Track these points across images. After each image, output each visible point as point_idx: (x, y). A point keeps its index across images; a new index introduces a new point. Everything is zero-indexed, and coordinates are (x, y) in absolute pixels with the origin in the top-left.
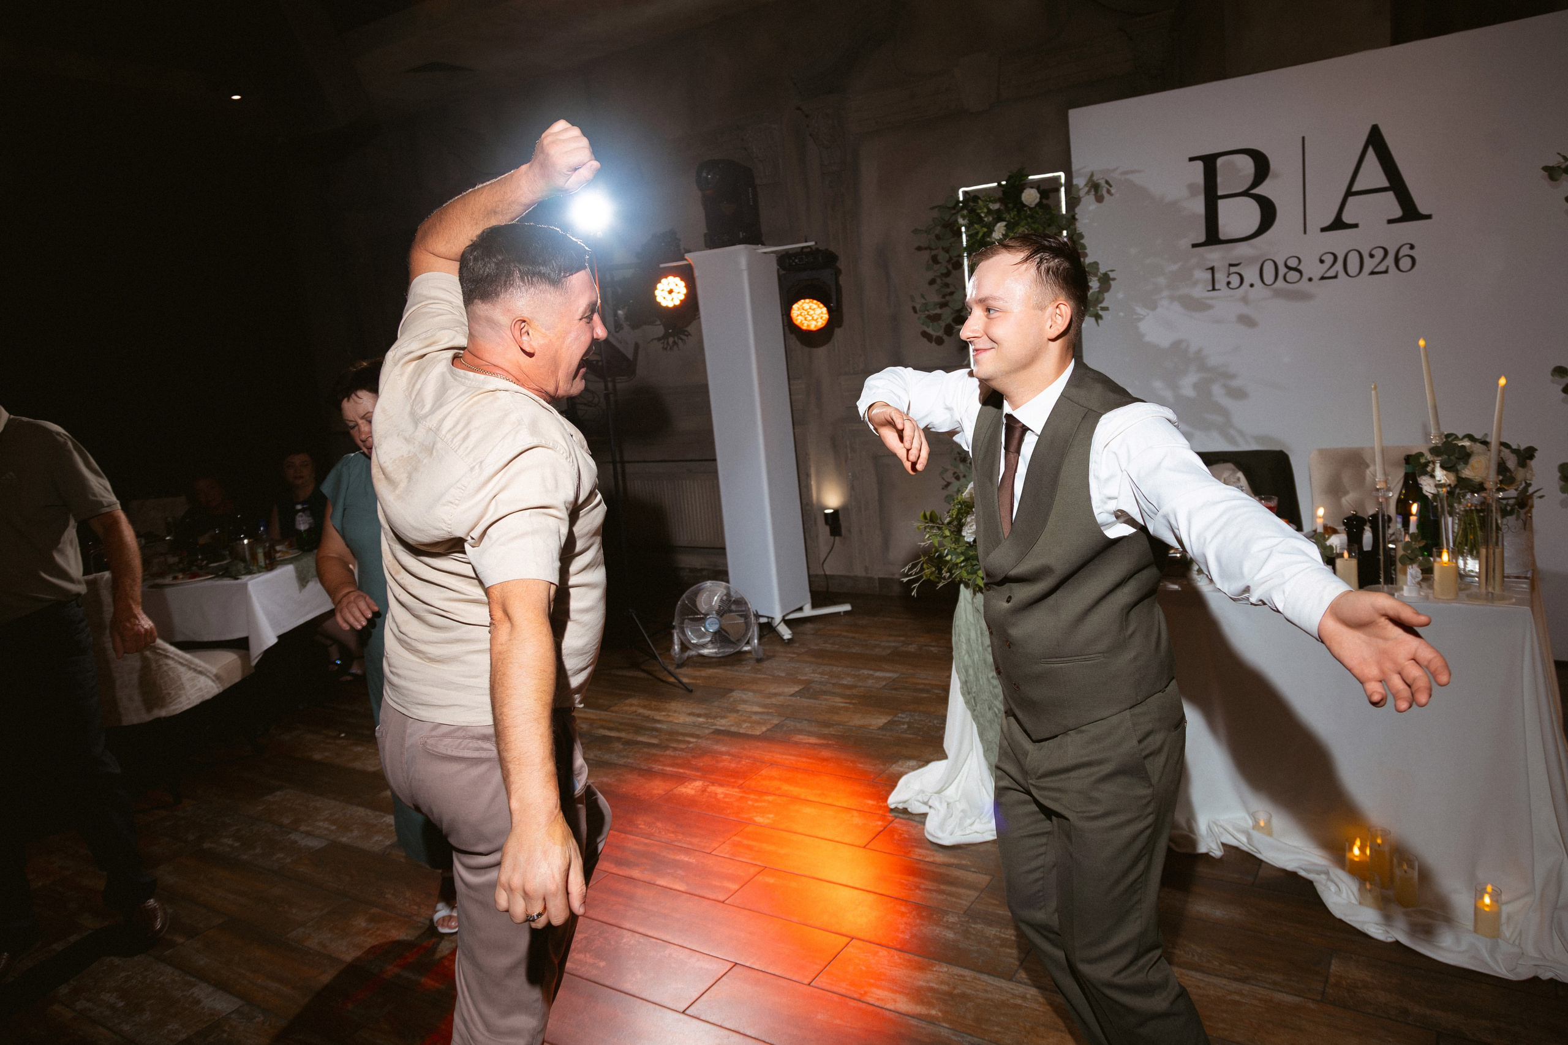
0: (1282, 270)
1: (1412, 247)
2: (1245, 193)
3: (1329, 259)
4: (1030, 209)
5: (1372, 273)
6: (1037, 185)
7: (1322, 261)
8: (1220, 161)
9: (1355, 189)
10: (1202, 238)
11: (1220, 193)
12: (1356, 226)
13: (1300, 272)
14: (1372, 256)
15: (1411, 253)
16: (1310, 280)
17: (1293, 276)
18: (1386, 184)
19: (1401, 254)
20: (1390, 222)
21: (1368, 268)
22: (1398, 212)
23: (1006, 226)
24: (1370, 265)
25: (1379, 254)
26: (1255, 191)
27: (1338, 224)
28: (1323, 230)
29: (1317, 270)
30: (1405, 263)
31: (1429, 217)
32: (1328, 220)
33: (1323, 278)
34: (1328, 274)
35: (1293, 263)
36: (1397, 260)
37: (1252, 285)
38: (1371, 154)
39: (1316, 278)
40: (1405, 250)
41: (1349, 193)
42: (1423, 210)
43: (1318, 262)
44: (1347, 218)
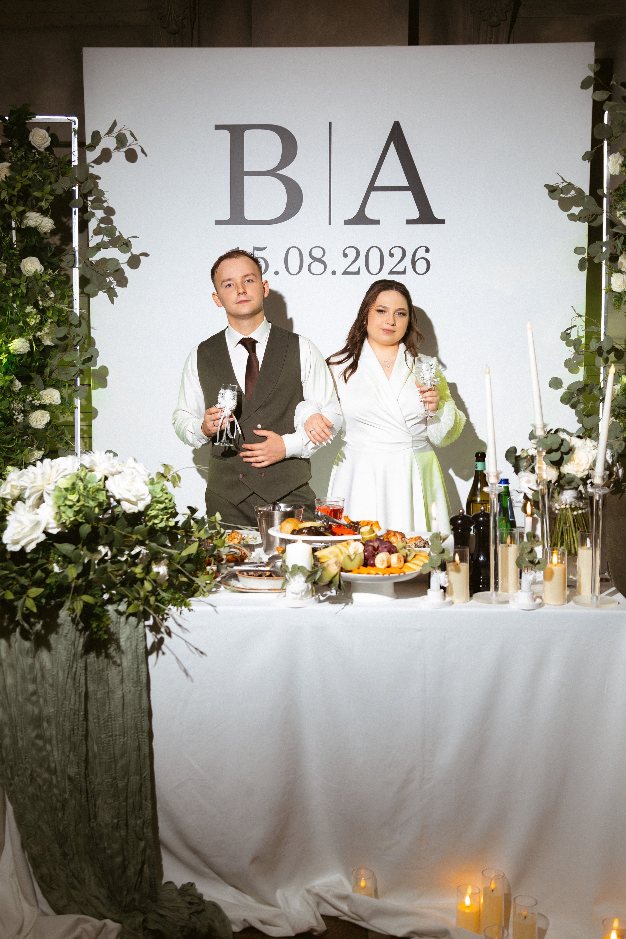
0: (307, 260)
1: (427, 250)
2: (272, 173)
3: (352, 253)
4: (40, 153)
5: (391, 272)
6: (48, 127)
7: (345, 255)
8: (248, 134)
9: (377, 184)
10: (227, 216)
11: (246, 169)
12: (377, 222)
13: (324, 263)
14: (391, 255)
15: (428, 256)
16: (334, 273)
17: (317, 267)
18: (406, 184)
19: (417, 256)
20: (409, 222)
21: (387, 266)
22: (415, 214)
23: (10, 167)
24: (389, 264)
25: (398, 253)
26: (280, 172)
27: (361, 218)
28: (347, 222)
29: (343, 264)
30: (421, 266)
31: (442, 222)
32: (352, 214)
33: (345, 273)
34: (351, 269)
35: (317, 253)
36: (413, 263)
37: (276, 273)
38: (392, 151)
39: (339, 272)
40: (421, 253)
41: (372, 188)
42: (437, 215)
43: (341, 256)
44: (369, 213)
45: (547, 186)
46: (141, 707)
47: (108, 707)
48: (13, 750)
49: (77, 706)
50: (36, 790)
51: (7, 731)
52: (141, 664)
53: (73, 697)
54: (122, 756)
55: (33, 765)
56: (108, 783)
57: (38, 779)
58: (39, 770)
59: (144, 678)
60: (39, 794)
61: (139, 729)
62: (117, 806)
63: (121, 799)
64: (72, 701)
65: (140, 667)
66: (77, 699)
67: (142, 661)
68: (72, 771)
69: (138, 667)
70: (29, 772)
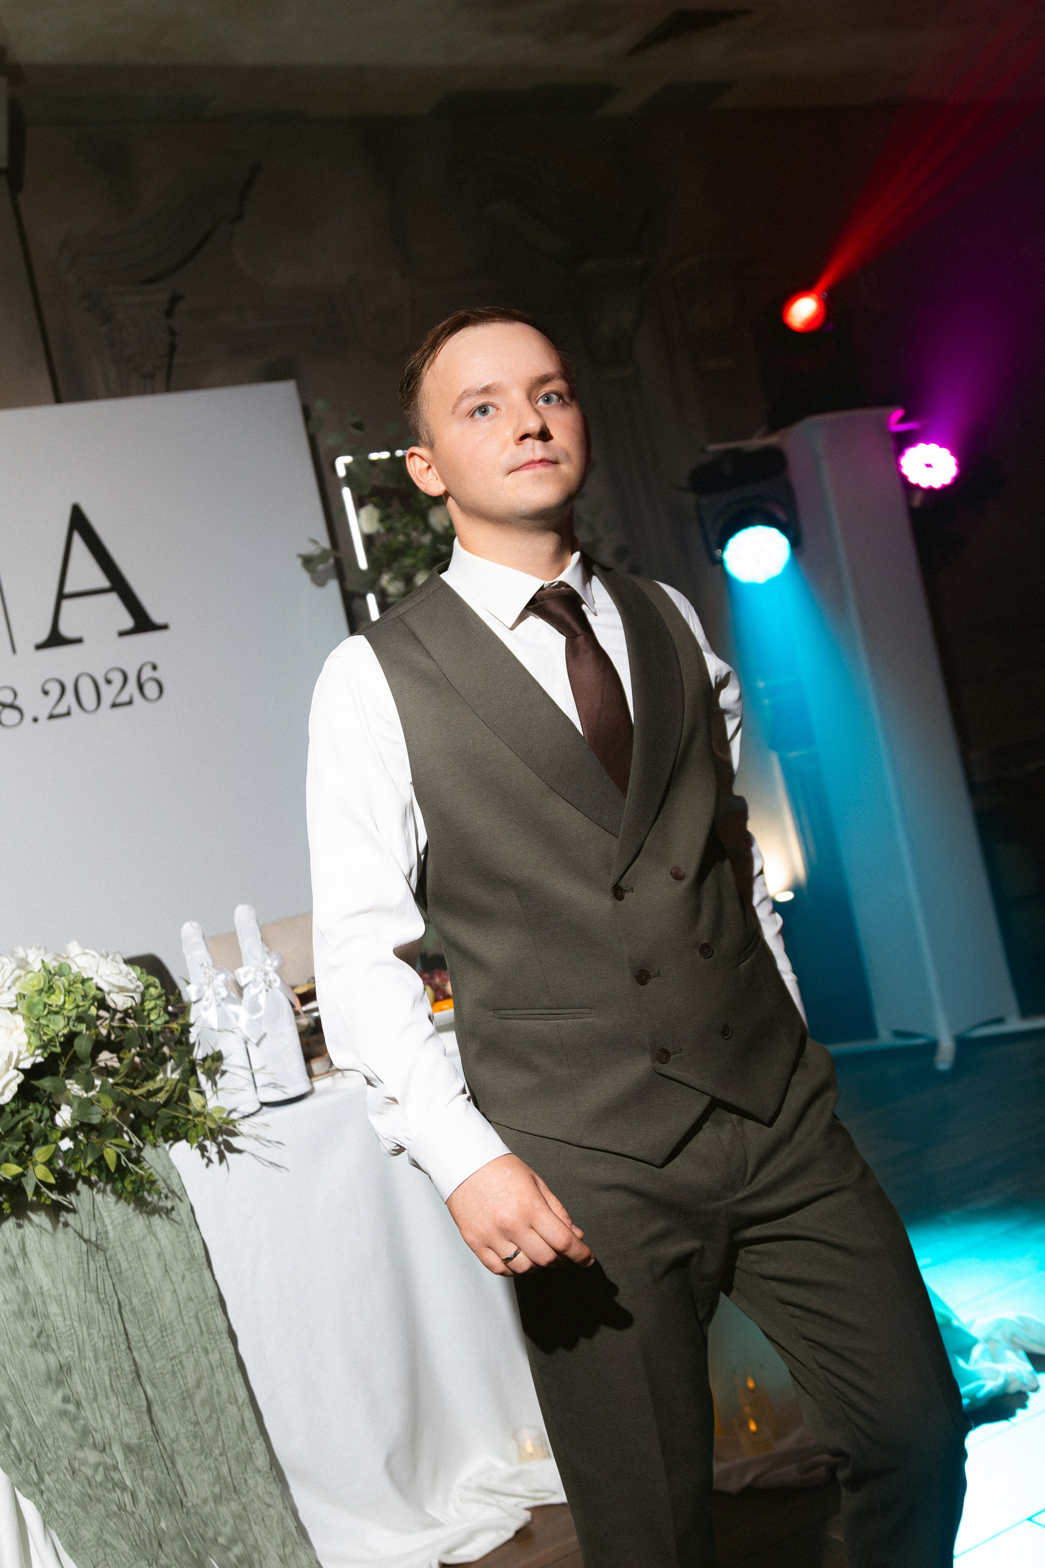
1: (154, 668)
3: (55, 689)
5: (114, 705)
7: (46, 693)
9: (68, 589)
12: (79, 641)
13: (19, 709)
14: (109, 682)
15: (156, 675)
16: (35, 720)
17: (10, 716)
18: (106, 583)
19: (144, 678)
20: (122, 634)
21: (107, 700)
22: (128, 621)
24: (109, 694)
25: (117, 679)
27: (55, 639)
28: (39, 647)
29: (45, 706)
30: (151, 689)
31: (164, 627)
32: (43, 635)
33: (51, 717)
34: (58, 711)
35: (6, 697)
36: (141, 687)
38: (77, 540)
39: (43, 717)
40: (147, 673)
41: (61, 596)
42: (157, 617)
43: (41, 695)
44: (67, 629)
45: (300, 556)
46: (206, 1295)
47: (156, 1315)
48: (30, 1436)
49: (111, 1329)
50: (83, 1487)
51: (11, 1409)
52: (191, 1231)
53: (101, 1317)
54: (198, 1385)
55: (69, 1449)
56: (188, 1434)
57: (83, 1468)
58: (80, 1454)
59: (199, 1252)
60: (90, 1491)
61: (214, 1330)
62: (212, 1465)
63: (217, 1452)
64: (103, 1326)
65: (190, 1235)
66: (109, 1320)
67: (190, 1226)
68: (131, 1435)
69: (188, 1237)
70: (66, 1462)
